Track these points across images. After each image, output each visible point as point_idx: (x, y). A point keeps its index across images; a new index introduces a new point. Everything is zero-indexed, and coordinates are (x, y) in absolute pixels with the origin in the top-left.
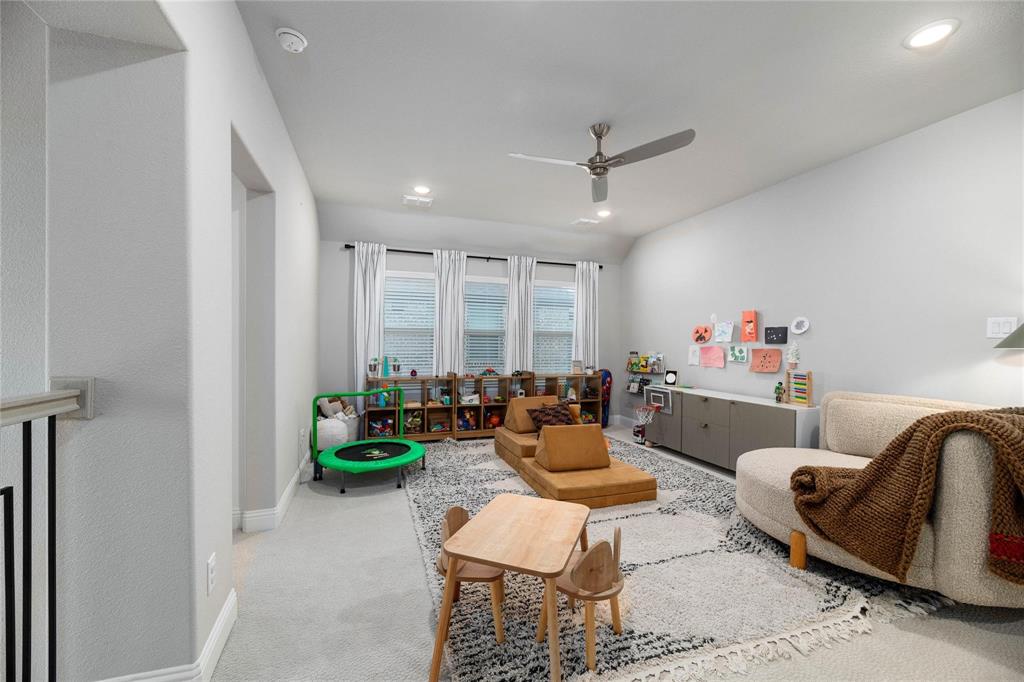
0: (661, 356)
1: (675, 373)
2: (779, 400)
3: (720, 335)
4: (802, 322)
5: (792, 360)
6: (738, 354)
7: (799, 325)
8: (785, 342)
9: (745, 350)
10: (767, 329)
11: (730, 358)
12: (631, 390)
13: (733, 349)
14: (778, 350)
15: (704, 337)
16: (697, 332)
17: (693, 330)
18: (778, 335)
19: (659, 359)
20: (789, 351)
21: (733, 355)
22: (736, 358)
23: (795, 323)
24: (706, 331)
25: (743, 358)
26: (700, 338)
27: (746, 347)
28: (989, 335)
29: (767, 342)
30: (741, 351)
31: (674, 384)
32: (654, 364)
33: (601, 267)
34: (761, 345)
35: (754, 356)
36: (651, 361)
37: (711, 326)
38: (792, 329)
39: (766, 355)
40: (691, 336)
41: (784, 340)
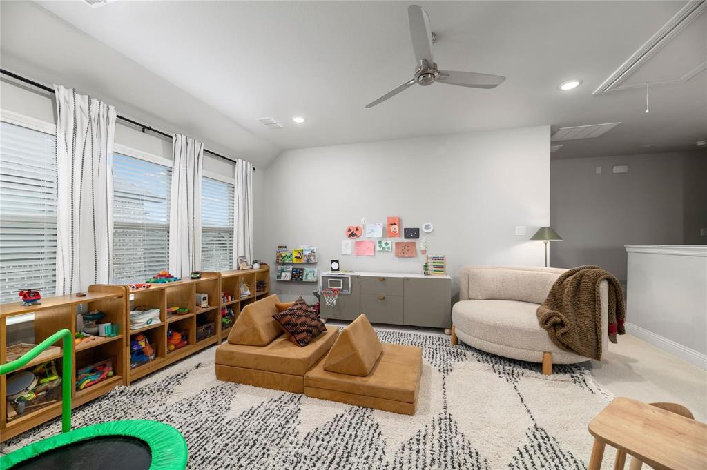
0: (315, 249)
1: (337, 261)
2: (426, 273)
3: (370, 233)
4: (429, 225)
5: (423, 248)
6: (384, 246)
7: (427, 227)
8: (418, 238)
9: (390, 242)
10: (405, 229)
11: (378, 248)
12: (283, 278)
13: (380, 242)
14: (415, 243)
15: (356, 235)
16: (350, 230)
17: (346, 228)
18: (413, 233)
19: (313, 252)
20: (420, 243)
21: (380, 246)
22: (384, 248)
23: (424, 226)
24: (357, 230)
25: (388, 248)
26: (352, 235)
27: (391, 242)
28: (517, 234)
29: (405, 238)
30: (386, 244)
31: (338, 270)
32: (309, 255)
33: (254, 169)
34: (402, 240)
35: (396, 246)
36: (307, 253)
37: (361, 226)
38: (423, 229)
39: (405, 246)
40: (344, 233)
41: (417, 236)
